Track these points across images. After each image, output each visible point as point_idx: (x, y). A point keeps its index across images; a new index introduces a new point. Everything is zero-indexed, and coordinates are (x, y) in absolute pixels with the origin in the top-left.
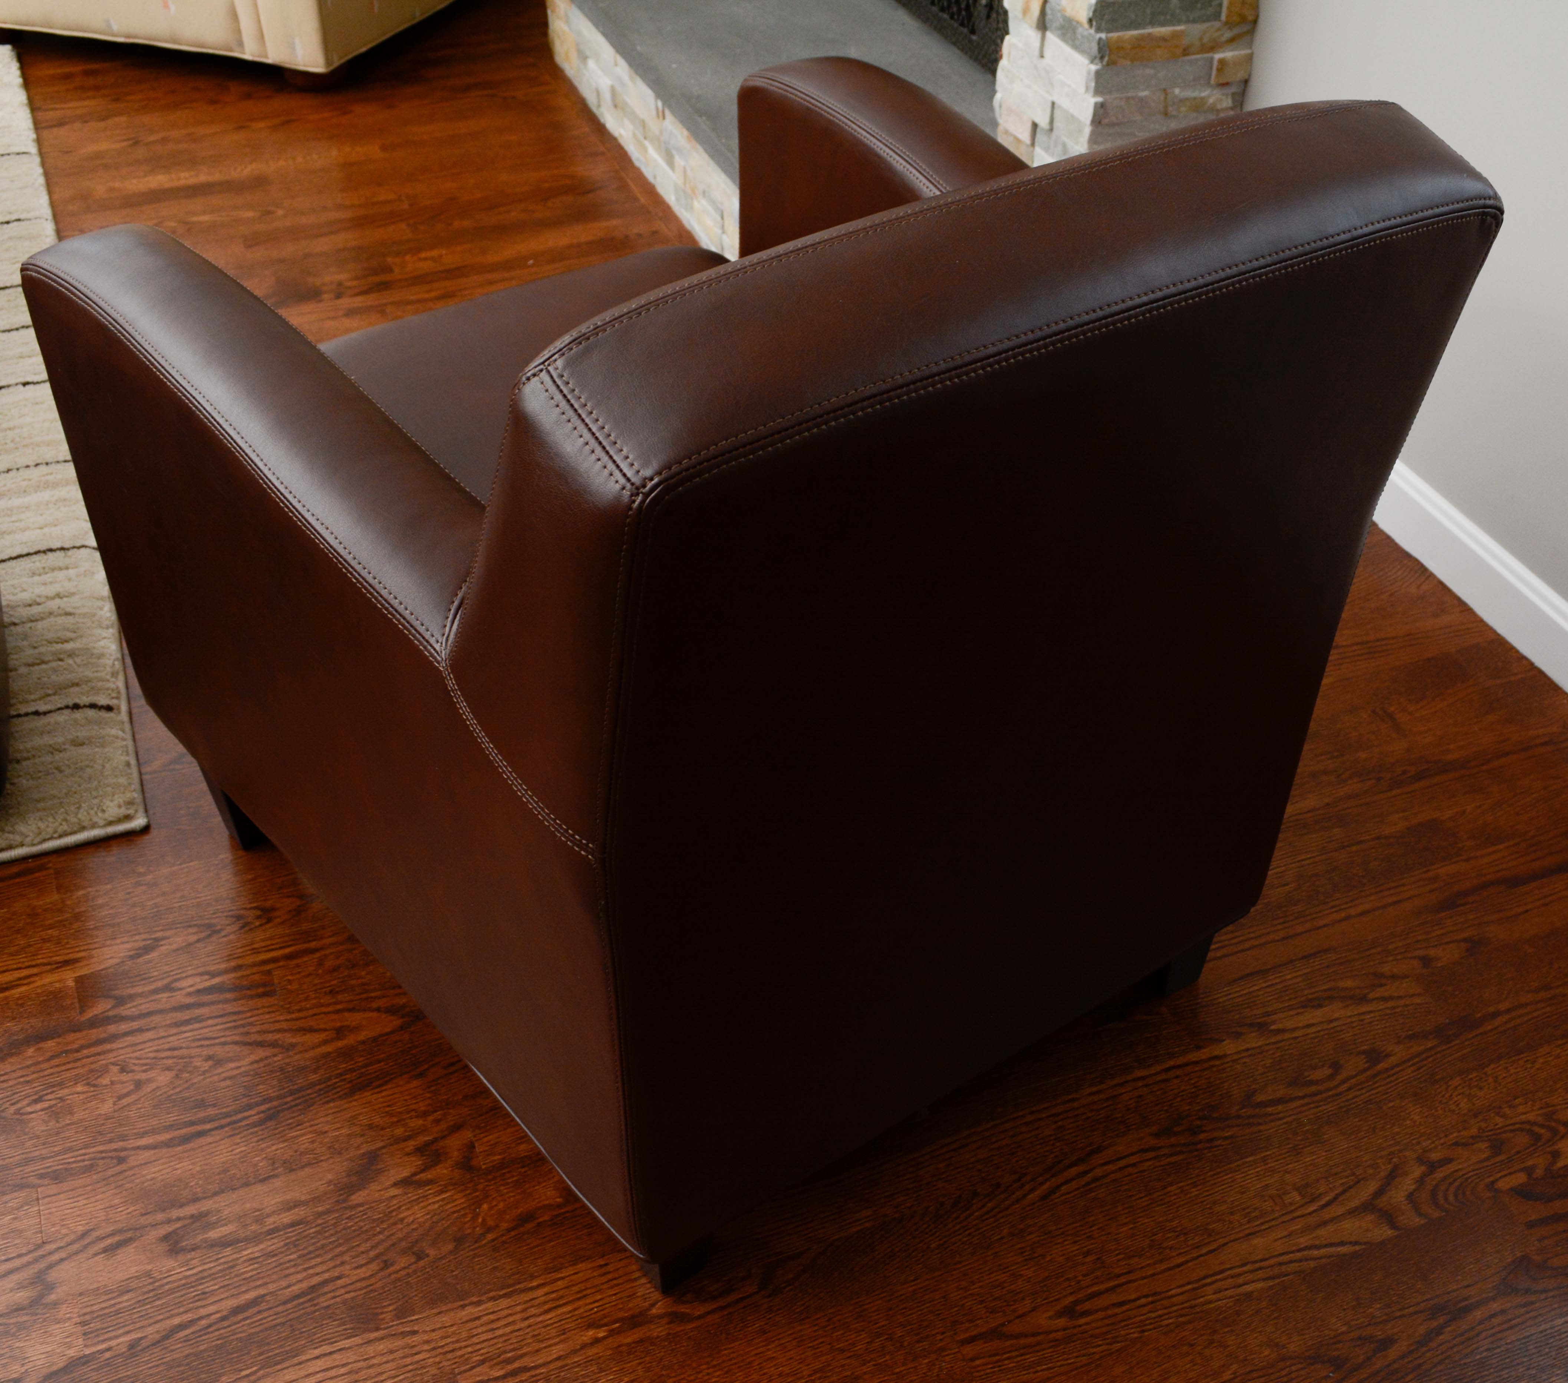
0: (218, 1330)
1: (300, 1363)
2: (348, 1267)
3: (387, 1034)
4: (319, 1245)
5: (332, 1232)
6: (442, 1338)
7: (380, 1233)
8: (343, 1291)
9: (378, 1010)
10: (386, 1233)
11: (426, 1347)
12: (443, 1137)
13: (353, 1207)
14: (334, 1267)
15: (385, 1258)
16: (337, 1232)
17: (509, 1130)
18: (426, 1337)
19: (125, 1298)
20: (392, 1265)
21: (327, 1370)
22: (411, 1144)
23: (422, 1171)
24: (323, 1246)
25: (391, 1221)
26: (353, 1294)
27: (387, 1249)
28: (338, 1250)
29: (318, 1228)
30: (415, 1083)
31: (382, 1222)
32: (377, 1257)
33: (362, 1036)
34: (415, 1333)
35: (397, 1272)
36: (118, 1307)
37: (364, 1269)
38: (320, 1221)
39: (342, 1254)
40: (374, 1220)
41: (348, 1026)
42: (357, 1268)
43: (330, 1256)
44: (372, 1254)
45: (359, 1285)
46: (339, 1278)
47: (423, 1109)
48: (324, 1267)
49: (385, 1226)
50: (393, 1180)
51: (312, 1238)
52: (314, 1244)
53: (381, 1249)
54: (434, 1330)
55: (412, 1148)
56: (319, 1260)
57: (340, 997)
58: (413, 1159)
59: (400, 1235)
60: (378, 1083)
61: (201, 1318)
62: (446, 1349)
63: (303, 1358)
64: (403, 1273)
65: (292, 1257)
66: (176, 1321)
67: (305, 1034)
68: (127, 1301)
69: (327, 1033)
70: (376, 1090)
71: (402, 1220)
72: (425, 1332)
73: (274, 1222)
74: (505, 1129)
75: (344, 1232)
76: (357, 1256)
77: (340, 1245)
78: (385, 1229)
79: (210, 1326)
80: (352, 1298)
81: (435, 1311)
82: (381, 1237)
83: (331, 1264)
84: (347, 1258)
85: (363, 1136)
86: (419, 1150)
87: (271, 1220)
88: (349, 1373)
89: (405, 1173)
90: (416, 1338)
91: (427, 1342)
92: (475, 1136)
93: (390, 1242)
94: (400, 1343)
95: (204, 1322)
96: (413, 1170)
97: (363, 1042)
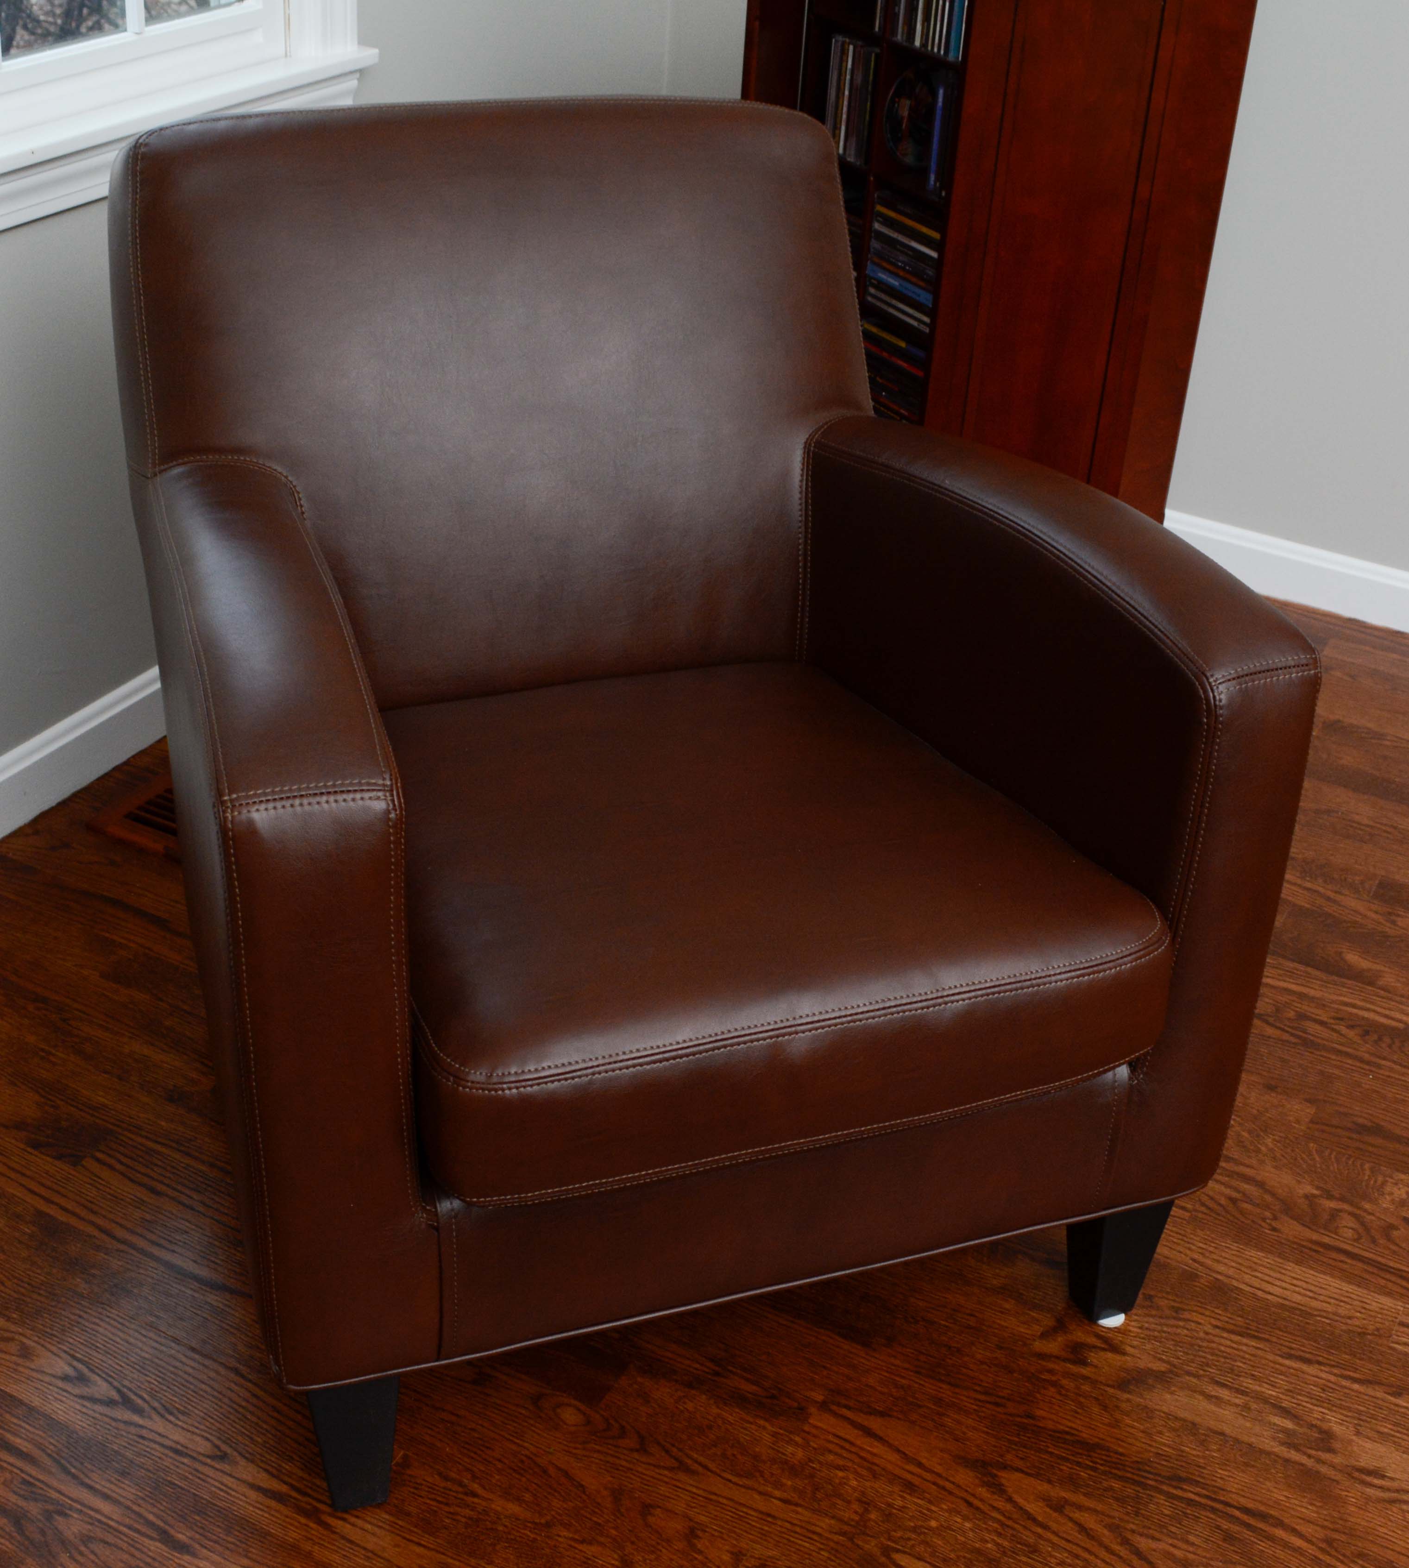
0: (1328, 1359)
1: (1285, 1299)
2: (1206, 1329)
3: (1023, 1472)
4: (1214, 1358)
5: (1198, 1359)
6: (1179, 1244)
7: (1164, 1332)
8: (1222, 1318)
9: (1010, 1500)
10: (1159, 1328)
11: (1194, 1247)
12: (1057, 1357)
13: (1168, 1362)
14: (1214, 1336)
15: (1174, 1314)
16: (1195, 1356)
17: (1005, 1324)
18: (1188, 1252)
19: (1386, 1430)
20: (1173, 1307)
21: (1268, 1282)
22: (1085, 1371)
23: (1095, 1347)
24: (1212, 1354)
25: (1148, 1333)
26: (1217, 1311)
27: (1167, 1318)
28: (1205, 1344)
29: (1206, 1368)
30: (1039, 1413)
31: (1156, 1337)
32: (1180, 1319)
33: (1043, 1487)
34: (1194, 1260)
35: (1174, 1301)
36: (1395, 1428)
37: (1195, 1319)
38: (1201, 1372)
39: (1201, 1339)
40: (1160, 1342)
41: (1047, 1506)
42: (1200, 1324)
43: (1214, 1345)
44: (1181, 1323)
45: (1207, 1313)
46: (1217, 1327)
47: (1052, 1389)
48: (1223, 1341)
49: (1156, 1334)
50: (1124, 1358)
51: (1216, 1366)
52: (1218, 1361)
53: (1172, 1322)
54: (1181, 1252)
55: (1088, 1369)
56: (1223, 1348)
57: (1032, 1540)
58: (1095, 1361)
59: (1151, 1320)
60: (1068, 1437)
61: (1335, 1375)
62: (1180, 1237)
63: (1281, 1301)
64: (1170, 1297)
65: (1241, 1364)
66: (1356, 1386)
67: (1091, 1529)
68: (1386, 1427)
69: (1071, 1515)
70: (1076, 1433)
71: (1140, 1328)
72: (1186, 1255)
73: (1236, 1397)
74: (1007, 1327)
75: (1190, 1352)
76: (1192, 1330)
77: (1200, 1346)
78: (1159, 1332)
79: (1333, 1366)
80: (1218, 1308)
81: (1169, 1261)
82: (1165, 1329)
83: (1216, 1339)
84: (1202, 1335)
85: (1117, 1406)
86: (1084, 1363)
87: (1237, 1401)
88: (1256, 1270)
89: (1110, 1355)
90: (1196, 1256)
91: (1189, 1249)
92: (1034, 1340)
93: (1162, 1321)
94: (1209, 1262)
95: (1335, 1371)
96: (1102, 1353)
97: (1049, 1482)
